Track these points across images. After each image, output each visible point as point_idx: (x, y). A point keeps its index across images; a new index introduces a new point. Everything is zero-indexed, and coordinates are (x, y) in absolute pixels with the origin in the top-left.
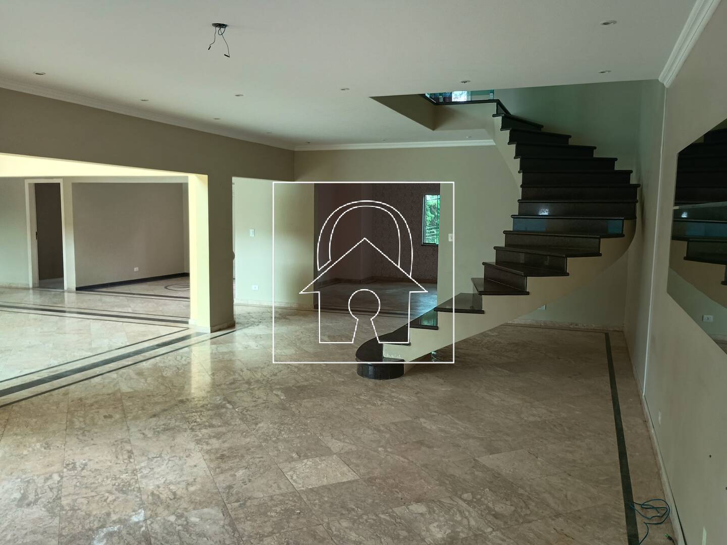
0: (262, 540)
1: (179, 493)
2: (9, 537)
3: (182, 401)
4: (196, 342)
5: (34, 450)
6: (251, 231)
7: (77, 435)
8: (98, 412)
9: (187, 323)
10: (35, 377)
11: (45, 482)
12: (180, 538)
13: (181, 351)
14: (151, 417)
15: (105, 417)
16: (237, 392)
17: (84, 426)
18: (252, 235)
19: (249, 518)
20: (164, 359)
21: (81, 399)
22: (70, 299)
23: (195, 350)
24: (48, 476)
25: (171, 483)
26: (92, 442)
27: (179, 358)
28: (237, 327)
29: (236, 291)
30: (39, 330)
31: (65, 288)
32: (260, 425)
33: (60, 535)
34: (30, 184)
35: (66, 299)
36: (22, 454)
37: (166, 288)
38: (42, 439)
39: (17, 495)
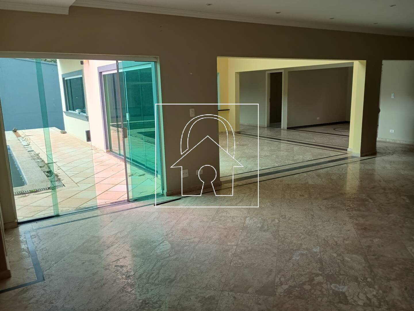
0: (389, 281)
1: (339, 242)
2: (256, 243)
3: (342, 194)
4: (352, 161)
5: (267, 206)
6: (392, 95)
7: (286, 202)
8: (297, 192)
9: (347, 150)
10: (267, 171)
11: (272, 222)
12: (339, 267)
13: (342, 166)
14: (324, 199)
15: (300, 195)
16: (376, 193)
17: (290, 198)
18: (392, 97)
19: (381, 267)
20: (332, 169)
21: (288, 185)
22: (284, 133)
23: (350, 166)
24: (273, 219)
25: (334, 236)
26: (294, 207)
27: (341, 169)
28: (378, 155)
29: (378, 133)
30: (269, 148)
31: (282, 128)
32: (391, 215)
33: (278, 249)
34: (268, 73)
35: (282, 134)
36: (262, 206)
37: (334, 129)
38: (270, 201)
39: (259, 225)
